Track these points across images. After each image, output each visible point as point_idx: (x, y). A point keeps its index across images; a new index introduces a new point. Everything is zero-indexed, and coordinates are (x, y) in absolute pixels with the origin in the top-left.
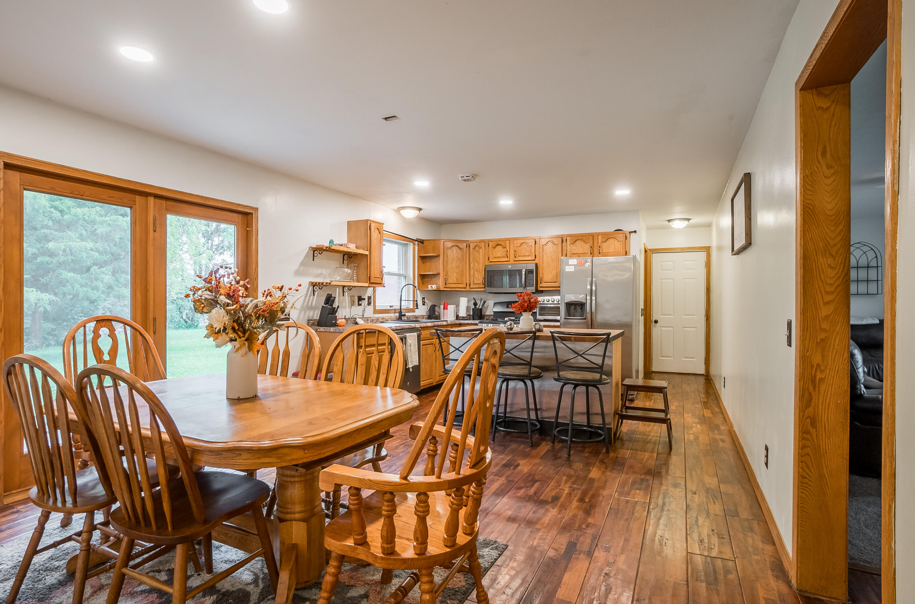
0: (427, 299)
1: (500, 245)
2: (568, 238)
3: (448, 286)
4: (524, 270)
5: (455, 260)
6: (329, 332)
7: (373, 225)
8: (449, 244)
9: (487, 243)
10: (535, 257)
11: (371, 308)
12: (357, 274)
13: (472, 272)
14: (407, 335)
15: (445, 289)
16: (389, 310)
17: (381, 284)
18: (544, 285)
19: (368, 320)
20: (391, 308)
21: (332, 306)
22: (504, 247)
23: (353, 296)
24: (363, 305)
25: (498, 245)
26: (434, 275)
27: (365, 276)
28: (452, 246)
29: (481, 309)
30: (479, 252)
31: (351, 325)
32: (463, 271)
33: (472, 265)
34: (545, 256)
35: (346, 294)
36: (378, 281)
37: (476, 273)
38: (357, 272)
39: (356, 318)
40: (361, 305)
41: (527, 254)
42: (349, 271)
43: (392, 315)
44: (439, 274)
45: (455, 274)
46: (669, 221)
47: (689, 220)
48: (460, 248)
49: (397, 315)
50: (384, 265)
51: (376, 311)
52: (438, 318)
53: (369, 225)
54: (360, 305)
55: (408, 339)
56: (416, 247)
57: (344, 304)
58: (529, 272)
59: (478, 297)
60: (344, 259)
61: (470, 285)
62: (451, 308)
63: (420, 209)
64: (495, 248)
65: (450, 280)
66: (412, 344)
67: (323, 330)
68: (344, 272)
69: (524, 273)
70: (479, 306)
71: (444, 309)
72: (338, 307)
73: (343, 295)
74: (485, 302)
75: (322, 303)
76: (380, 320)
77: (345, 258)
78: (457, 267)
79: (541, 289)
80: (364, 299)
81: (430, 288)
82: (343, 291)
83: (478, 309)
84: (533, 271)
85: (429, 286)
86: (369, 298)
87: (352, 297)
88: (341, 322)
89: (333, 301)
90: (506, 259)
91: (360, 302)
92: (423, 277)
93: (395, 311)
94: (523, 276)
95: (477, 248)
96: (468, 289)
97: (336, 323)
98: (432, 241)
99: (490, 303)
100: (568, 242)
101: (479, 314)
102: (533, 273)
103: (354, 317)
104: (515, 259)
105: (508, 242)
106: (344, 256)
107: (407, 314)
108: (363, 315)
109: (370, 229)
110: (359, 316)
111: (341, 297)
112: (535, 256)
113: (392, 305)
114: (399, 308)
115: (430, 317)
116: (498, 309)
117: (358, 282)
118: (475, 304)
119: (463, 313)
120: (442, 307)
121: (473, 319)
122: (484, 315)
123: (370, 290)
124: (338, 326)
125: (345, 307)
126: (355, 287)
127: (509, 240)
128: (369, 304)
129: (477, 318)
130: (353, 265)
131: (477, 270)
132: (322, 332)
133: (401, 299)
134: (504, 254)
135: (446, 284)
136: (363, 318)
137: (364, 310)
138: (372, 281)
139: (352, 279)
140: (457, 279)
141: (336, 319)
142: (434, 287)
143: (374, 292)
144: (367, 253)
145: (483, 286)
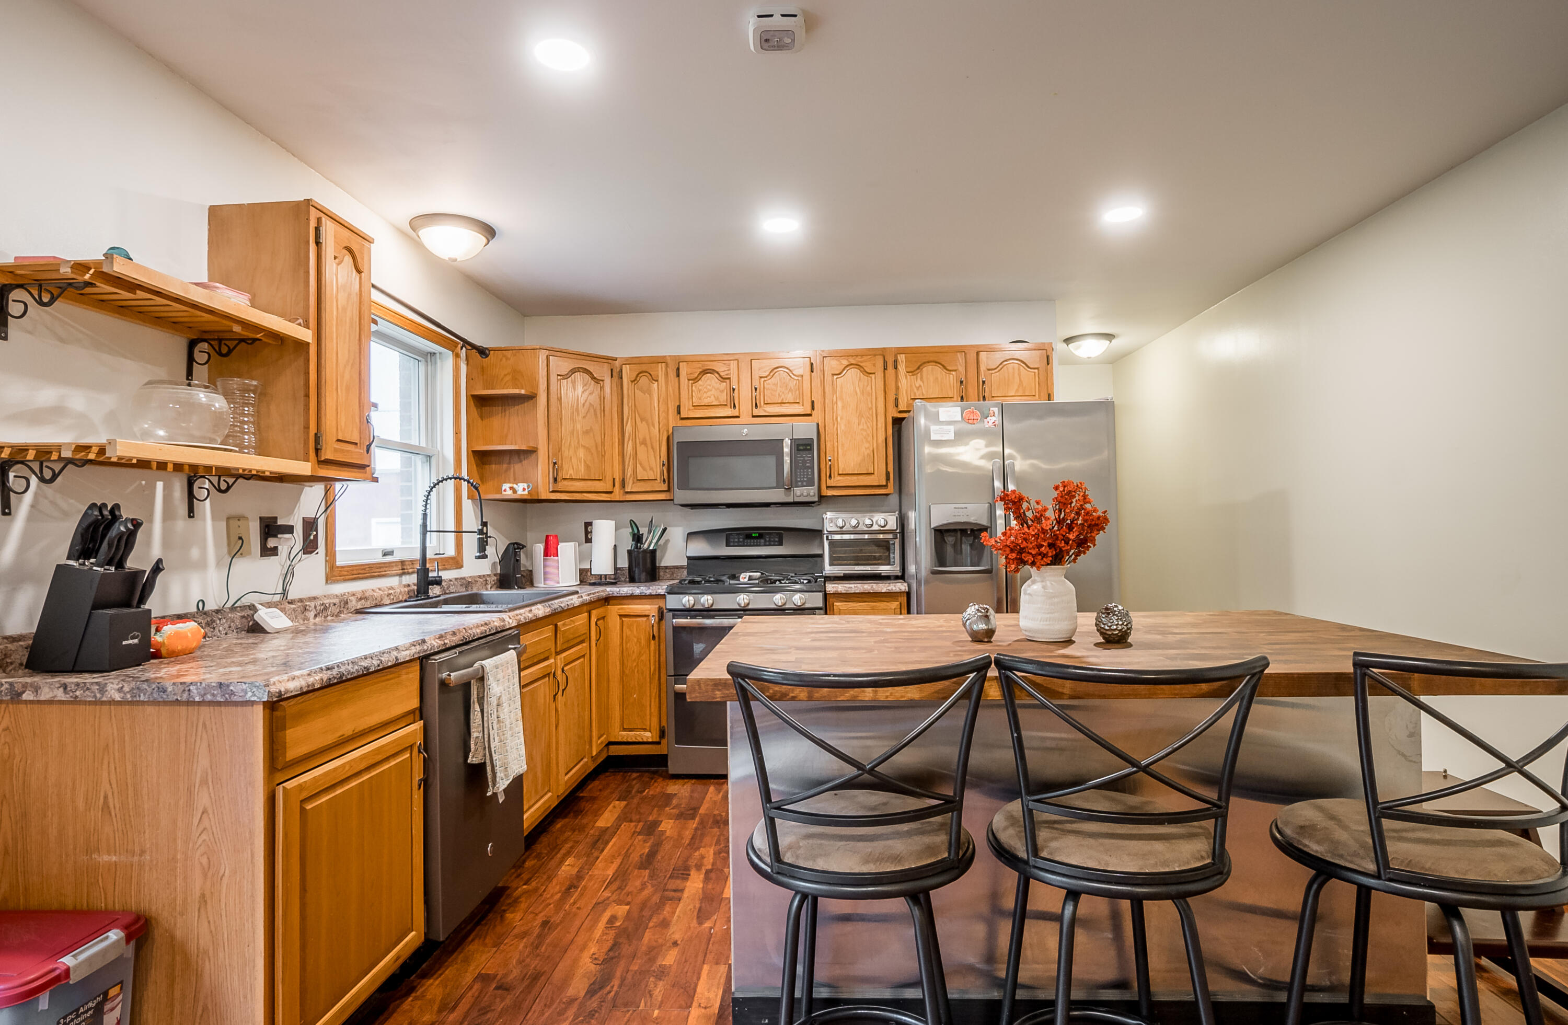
0: (495, 528)
1: (712, 371)
2: (902, 358)
3: (562, 485)
4: (787, 442)
5: (582, 411)
6: (98, 703)
7: (329, 229)
8: (561, 365)
9: (676, 365)
10: (813, 408)
11: (318, 560)
12: (257, 424)
13: (629, 448)
14: (488, 663)
15: (554, 496)
16: (380, 566)
17: (362, 467)
18: (837, 481)
19: (305, 609)
20: (389, 559)
21: (120, 565)
22: (724, 379)
23: (239, 518)
24: (283, 550)
25: (705, 372)
26: (518, 452)
27: (298, 427)
28: (573, 371)
29: (653, 552)
30: (649, 392)
31: (233, 639)
32: (603, 444)
33: (628, 428)
34: (840, 404)
35: (206, 508)
36: (353, 455)
37: (641, 450)
38: (258, 414)
39: (253, 608)
40: (274, 551)
41: (790, 397)
42: (219, 403)
43: (393, 582)
44: (531, 452)
45: (581, 453)
46: (1068, 341)
47: (1109, 337)
48: (593, 378)
49: (412, 579)
50: (373, 400)
51: (335, 573)
52: (528, 580)
53: (313, 224)
54: (268, 552)
55: (491, 681)
56: (463, 368)
57: (195, 553)
58: (802, 447)
59: (642, 517)
60: (191, 360)
61: (623, 485)
62: (567, 550)
63: (490, 232)
64: (696, 380)
65: (568, 471)
66: (504, 698)
67: (60, 695)
68: (192, 407)
69: (786, 450)
70: (649, 543)
71: (546, 554)
72: (157, 568)
73: (191, 512)
74: (665, 530)
75: (60, 554)
76: (354, 604)
77: (201, 357)
78: (587, 432)
79: (830, 493)
80: (289, 529)
81: (508, 494)
82: (191, 496)
83: (645, 551)
84: (811, 445)
85: (506, 486)
86: (310, 525)
87: (233, 520)
88: (177, 634)
89: (128, 540)
90: (728, 412)
91: (271, 543)
92: (482, 458)
93: (403, 567)
94: (787, 459)
95: (644, 380)
96: (617, 495)
97: (146, 640)
98: (509, 354)
99: (677, 534)
100: (902, 368)
101: (649, 565)
102: (811, 450)
103: (246, 601)
104: (756, 412)
105: (733, 365)
106: (192, 345)
107: (446, 575)
108: (284, 593)
109: (318, 243)
110: (267, 598)
111: (181, 523)
112: (813, 402)
113: (388, 546)
114: (417, 555)
115: (504, 581)
116: (701, 548)
117: (262, 449)
118: (638, 538)
119: (602, 564)
120: (540, 548)
121: (632, 580)
122: (659, 567)
123: (312, 497)
124: (157, 655)
125: (201, 565)
126: (249, 476)
127: (736, 358)
128: (310, 547)
129: (643, 576)
130: (235, 382)
131: (644, 443)
132: (50, 702)
133: (424, 526)
134: (723, 398)
135: (555, 480)
136: (284, 601)
137: (288, 574)
138: (327, 454)
139: (232, 440)
140: (588, 467)
141: (145, 623)
142: (522, 490)
143: (329, 503)
144: (306, 335)
145: (665, 487)
